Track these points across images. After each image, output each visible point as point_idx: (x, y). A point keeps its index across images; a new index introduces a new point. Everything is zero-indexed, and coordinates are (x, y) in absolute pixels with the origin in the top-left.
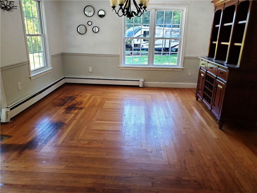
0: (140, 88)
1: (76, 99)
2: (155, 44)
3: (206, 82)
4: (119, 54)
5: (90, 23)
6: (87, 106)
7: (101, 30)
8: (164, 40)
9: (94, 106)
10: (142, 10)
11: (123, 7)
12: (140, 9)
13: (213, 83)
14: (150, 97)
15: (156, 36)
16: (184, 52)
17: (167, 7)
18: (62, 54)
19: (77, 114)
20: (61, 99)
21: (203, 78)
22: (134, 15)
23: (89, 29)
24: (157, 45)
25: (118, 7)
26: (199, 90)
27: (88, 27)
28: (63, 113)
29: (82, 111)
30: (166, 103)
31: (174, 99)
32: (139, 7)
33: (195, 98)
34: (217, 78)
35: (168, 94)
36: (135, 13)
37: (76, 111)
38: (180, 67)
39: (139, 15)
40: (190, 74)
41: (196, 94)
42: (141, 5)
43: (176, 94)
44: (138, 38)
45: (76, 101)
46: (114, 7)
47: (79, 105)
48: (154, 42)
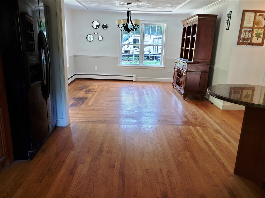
0: (133, 82)
1: (90, 87)
2: (144, 50)
3: (178, 73)
4: (118, 56)
5: (96, 33)
6: (98, 90)
7: (104, 39)
8: (157, 47)
9: (103, 91)
10: (136, 28)
11: (125, 26)
12: (135, 27)
13: (181, 74)
14: (141, 86)
15: (145, 43)
16: (165, 55)
17: (153, 23)
18: (75, 56)
19: (93, 94)
20: (78, 87)
21: (176, 72)
22: (131, 31)
23: (96, 37)
24: (146, 52)
25: (121, 26)
26: (174, 80)
27: (95, 36)
28: (84, 94)
29: (97, 93)
30: (152, 90)
31: (158, 87)
32: (135, 26)
33: (172, 87)
34: (183, 70)
35: (154, 85)
36: (132, 29)
37: (93, 93)
38: (162, 66)
39: (134, 31)
40: (170, 72)
41: (173, 83)
42: (136, 25)
43: (159, 85)
44: (128, 45)
45: (90, 88)
46: (118, 25)
47: (93, 90)
48: (143, 49)
